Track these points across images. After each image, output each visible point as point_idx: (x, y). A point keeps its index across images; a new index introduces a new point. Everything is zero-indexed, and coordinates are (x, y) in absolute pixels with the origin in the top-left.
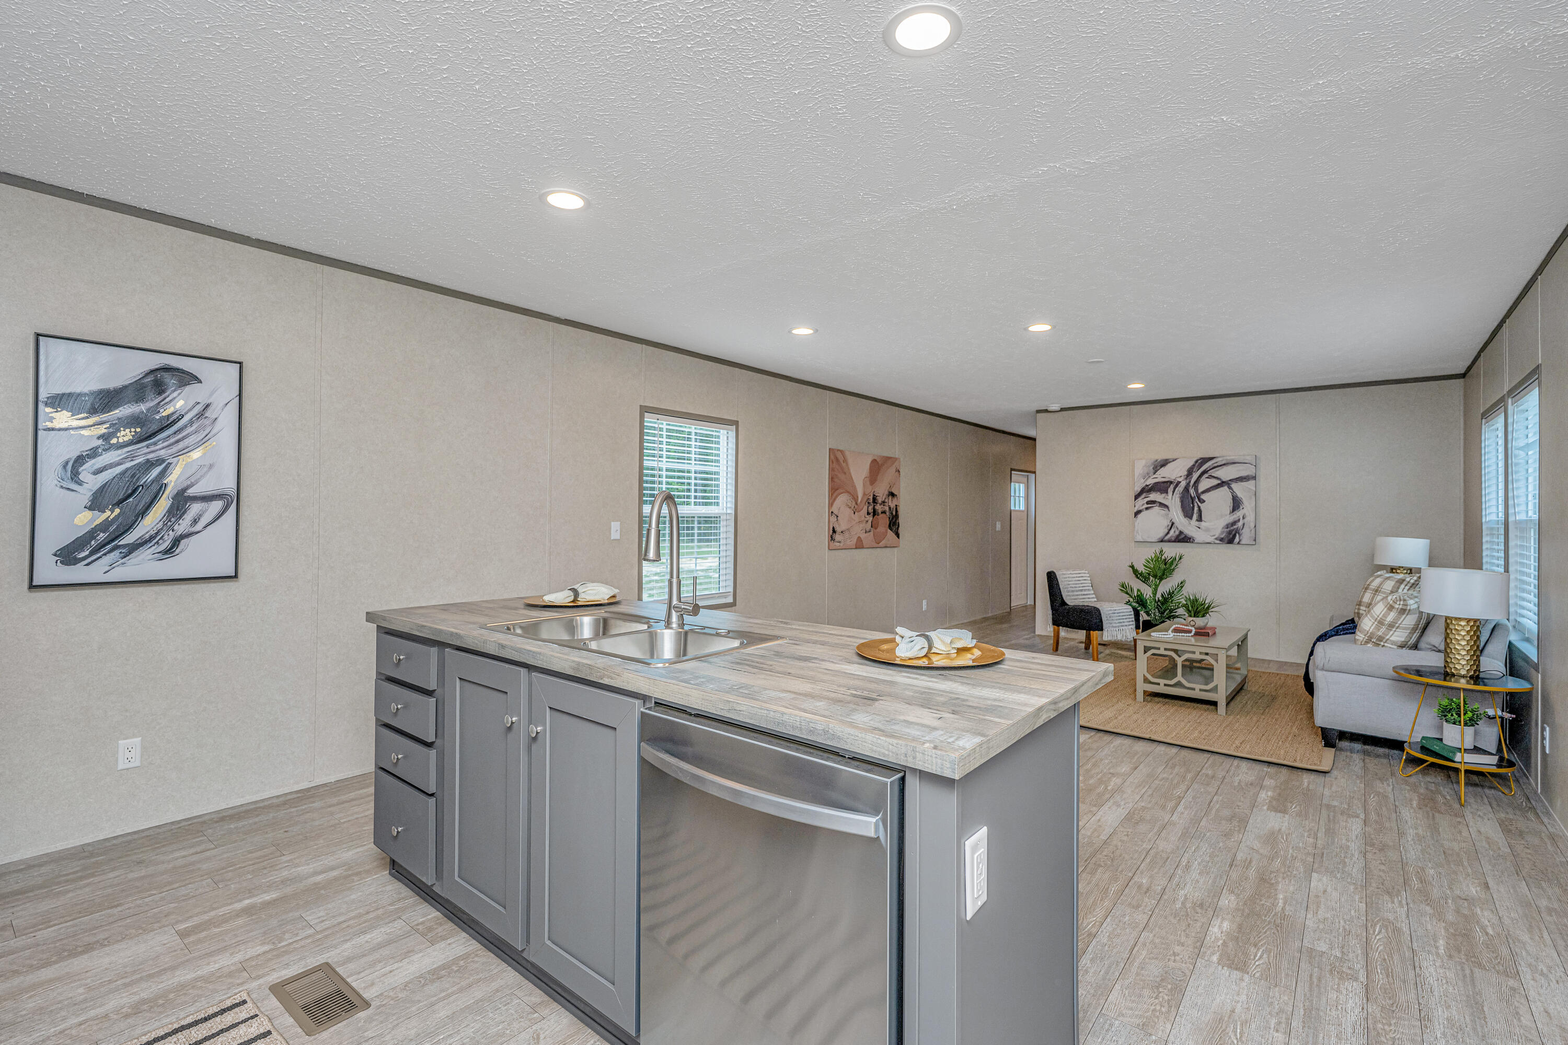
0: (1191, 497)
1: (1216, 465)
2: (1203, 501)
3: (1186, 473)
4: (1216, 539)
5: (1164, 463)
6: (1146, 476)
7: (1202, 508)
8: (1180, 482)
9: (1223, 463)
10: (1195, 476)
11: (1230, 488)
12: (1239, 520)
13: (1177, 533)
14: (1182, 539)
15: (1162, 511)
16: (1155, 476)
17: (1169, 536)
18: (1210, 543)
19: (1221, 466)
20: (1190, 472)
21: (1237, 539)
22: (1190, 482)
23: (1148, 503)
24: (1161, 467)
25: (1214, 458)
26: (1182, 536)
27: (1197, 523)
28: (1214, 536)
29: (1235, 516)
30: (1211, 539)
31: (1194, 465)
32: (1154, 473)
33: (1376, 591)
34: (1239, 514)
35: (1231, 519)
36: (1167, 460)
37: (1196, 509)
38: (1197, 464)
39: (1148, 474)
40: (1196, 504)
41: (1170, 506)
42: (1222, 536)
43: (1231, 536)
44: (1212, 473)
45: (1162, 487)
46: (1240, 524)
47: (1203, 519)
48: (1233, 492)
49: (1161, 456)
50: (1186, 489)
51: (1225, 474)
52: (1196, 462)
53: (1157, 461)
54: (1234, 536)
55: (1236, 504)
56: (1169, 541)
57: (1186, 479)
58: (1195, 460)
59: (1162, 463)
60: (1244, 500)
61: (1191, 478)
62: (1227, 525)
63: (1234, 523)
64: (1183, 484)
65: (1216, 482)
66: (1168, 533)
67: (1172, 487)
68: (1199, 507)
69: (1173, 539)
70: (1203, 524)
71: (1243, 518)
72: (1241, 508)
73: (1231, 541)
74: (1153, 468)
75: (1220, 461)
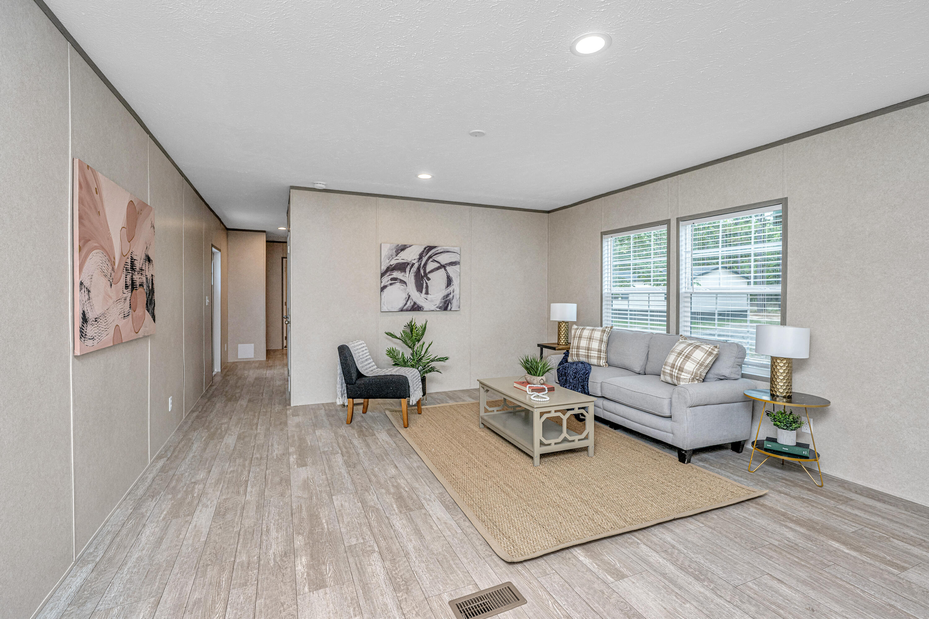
0: (421, 275)
1: (437, 252)
2: (429, 279)
3: (418, 257)
4: (437, 307)
5: (403, 248)
6: (390, 257)
7: (428, 284)
8: (414, 264)
9: (441, 251)
10: (424, 259)
11: (445, 270)
12: (451, 293)
13: (412, 304)
14: (416, 308)
15: (403, 287)
16: (397, 258)
17: (407, 306)
18: (434, 311)
19: (440, 253)
20: (421, 258)
21: (449, 308)
22: (421, 264)
23: (392, 279)
24: (401, 251)
25: (435, 247)
26: (416, 306)
27: (425, 295)
28: (436, 305)
29: (448, 290)
30: (433, 308)
31: (423, 251)
32: (396, 256)
33: (590, 338)
34: (450, 289)
35: (445, 292)
36: (405, 245)
37: (425, 285)
38: (426, 250)
39: (392, 256)
40: (424, 281)
41: (407, 283)
42: (441, 305)
43: (446, 305)
44: (435, 258)
45: (402, 267)
46: (451, 296)
47: (429, 293)
48: (447, 273)
49: (402, 242)
50: (419, 269)
51: (444, 259)
52: (425, 249)
53: (398, 245)
54: (448, 305)
55: (449, 281)
56: (407, 310)
57: (418, 261)
58: (424, 247)
59: (402, 248)
60: (454, 279)
61: (422, 261)
62: (444, 297)
63: (448, 295)
64: (416, 265)
65: (437, 265)
66: (406, 304)
67: (409, 267)
68: (427, 283)
69: (410, 308)
70: (429, 296)
71: (453, 292)
72: (452, 284)
73: (446, 309)
74: (396, 251)
75: (439, 249)
